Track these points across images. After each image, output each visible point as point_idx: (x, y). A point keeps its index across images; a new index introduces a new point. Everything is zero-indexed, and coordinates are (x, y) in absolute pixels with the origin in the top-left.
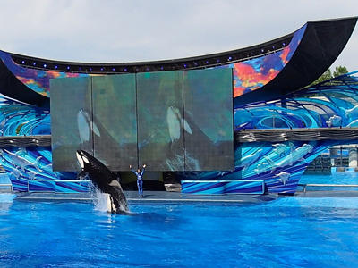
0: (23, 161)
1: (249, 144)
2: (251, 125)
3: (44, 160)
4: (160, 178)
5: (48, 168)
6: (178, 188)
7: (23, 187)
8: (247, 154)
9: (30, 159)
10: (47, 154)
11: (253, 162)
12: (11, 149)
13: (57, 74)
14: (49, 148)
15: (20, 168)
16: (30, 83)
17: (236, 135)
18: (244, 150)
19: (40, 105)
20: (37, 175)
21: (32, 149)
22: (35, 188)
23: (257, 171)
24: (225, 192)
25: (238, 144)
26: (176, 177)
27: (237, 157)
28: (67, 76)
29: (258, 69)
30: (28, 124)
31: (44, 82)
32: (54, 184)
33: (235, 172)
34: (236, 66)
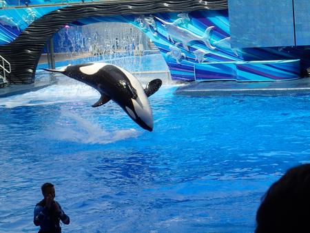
0: (185, 34)
3: (217, 31)
9: (195, 31)
10: (221, 22)
12: (167, 16)
14: (224, 13)
15: (181, 46)
20: (207, 55)
21: (198, 15)
32: (234, 68)
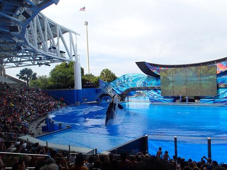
0: (152, 93)
1: (222, 88)
2: (223, 82)
3: (158, 93)
4: (193, 98)
5: (160, 95)
6: (199, 101)
7: (152, 100)
8: (221, 91)
9: (154, 93)
10: (160, 92)
11: (224, 93)
12: (149, 90)
13: (162, 69)
14: (160, 90)
15: (152, 95)
16: (154, 71)
17: (218, 85)
18: (220, 90)
19: (157, 77)
20: (156, 97)
21: (155, 90)
22: (156, 101)
23: (225, 96)
24: (214, 103)
25: (218, 88)
26: (199, 98)
27: (218, 92)
28: (165, 69)
29: (225, 65)
30: (154, 83)
31: (159, 71)
32: (161, 100)
33: (217, 96)
34: (218, 65)
